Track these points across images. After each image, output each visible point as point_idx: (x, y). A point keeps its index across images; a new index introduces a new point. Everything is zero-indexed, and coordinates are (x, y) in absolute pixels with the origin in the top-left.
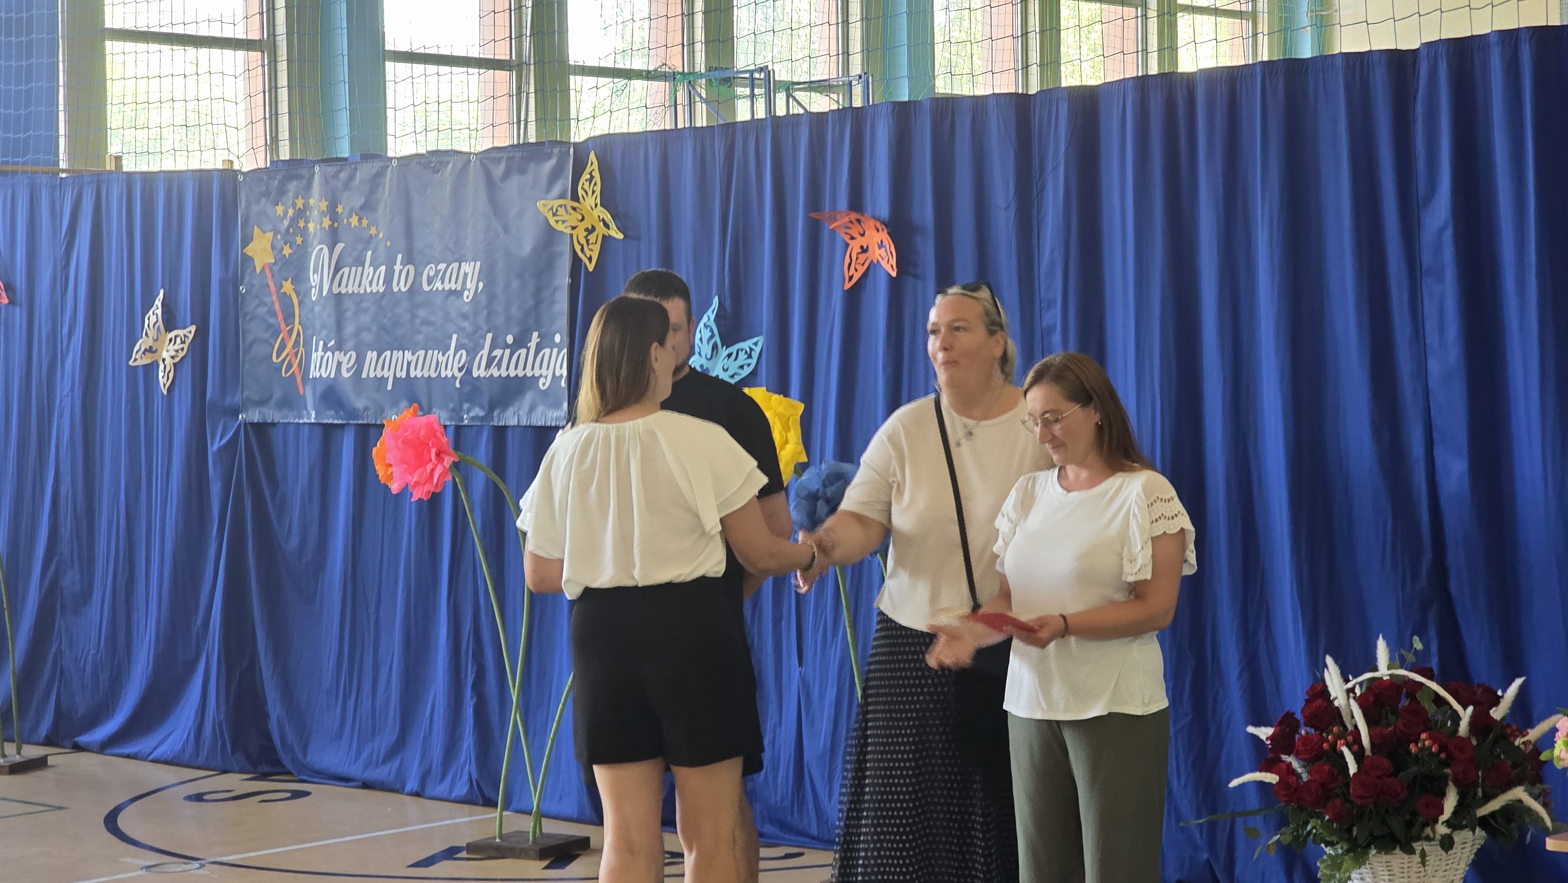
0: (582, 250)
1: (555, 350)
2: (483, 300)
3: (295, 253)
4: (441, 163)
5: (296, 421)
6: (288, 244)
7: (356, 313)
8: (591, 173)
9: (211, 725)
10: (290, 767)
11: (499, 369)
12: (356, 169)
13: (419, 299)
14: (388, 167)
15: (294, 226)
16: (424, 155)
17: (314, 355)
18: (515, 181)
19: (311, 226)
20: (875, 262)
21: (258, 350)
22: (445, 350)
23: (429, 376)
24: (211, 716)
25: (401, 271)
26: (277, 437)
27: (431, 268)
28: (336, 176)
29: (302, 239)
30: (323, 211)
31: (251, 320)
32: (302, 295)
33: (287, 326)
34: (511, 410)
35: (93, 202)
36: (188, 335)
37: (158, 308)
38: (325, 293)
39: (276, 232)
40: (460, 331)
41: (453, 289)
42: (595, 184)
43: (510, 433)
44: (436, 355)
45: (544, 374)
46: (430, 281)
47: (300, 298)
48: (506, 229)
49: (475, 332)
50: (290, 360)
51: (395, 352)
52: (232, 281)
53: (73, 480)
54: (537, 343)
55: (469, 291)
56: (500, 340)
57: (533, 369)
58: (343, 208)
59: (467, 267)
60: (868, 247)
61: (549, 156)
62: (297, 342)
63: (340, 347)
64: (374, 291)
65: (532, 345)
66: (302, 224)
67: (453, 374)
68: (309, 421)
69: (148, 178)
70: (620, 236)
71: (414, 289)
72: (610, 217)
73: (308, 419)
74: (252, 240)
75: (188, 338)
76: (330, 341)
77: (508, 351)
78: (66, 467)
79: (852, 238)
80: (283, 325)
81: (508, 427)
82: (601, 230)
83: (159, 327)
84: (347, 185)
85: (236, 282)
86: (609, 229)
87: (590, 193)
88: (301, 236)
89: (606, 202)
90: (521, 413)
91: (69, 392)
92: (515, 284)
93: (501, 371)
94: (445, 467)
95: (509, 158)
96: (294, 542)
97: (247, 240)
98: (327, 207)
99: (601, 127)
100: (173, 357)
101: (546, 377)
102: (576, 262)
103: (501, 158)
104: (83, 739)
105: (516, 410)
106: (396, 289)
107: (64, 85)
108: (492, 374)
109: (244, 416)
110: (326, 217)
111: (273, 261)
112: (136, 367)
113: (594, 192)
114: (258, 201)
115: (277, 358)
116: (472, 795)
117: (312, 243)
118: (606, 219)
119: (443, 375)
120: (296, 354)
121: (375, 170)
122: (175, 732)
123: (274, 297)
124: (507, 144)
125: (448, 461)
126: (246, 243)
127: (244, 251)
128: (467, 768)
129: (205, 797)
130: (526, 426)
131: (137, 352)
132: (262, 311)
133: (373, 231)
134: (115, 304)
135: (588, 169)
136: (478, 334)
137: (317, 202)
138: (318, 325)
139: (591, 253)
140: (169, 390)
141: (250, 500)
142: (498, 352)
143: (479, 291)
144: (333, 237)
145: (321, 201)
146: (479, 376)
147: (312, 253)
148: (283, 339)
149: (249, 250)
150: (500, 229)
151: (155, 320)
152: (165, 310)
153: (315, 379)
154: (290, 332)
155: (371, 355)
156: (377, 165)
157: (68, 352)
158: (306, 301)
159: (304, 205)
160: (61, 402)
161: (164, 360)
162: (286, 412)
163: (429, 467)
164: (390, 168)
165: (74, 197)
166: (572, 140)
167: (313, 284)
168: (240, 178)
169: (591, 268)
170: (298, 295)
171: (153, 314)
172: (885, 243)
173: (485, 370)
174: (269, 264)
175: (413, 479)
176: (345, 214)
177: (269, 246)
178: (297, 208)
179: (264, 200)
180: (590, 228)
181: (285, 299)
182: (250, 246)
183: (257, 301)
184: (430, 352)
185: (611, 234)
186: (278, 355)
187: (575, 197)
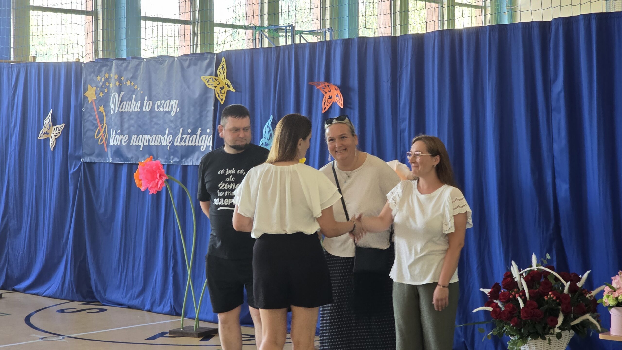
0: (219, 96)
1: (207, 136)
2: (179, 115)
3: (105, 95)
4: (163, 60)
5: (104, 162)
6: (102, 92)
7: (128, 120)
8: (222, 66)
9: (68, 282)
10: (99, 299)
11: (185, 143)
12: (129, 63)
13: (154, 114)
14: (142, 62)
15: (104, 85)
16: (156, 57)
17: (111, 136)
18: (192, 68)
19: (111, 85)
20: (335, 102)
21: (89, 134)
22: (164, 135)
23: (157, 145)
24: (68, 279)
25: (147, 103)
26: (96, 168)
27: (159, 102)
28: (121, 65)
29: (107, 90)
30: (116, 79)
31: (86, 122)
32: (107, 112)
33: (101, 124)
34: (189, 159)
35: (24, 74)
36: (61, 127)
37: (50, 117)
38: (116, 112)
39: (97, 87)
40: (170, 127)
41: (167, 110)
42: (224, 70)
43: (189, 168)
44: (160, 137)
45: (203, 145)
46: (158, 107)
47: (106, 113)
48: (188, 87)
49: (175, 128)
50: (102, 138)
51: (144, 135)
52: (79, 106)
53: (15, 185)
54: (201, 133)
55: (174, 111)
56: (185, 131)
57: (198, 143)
58: (124, 78)
59: (173, 102)
60: (332, 97)
61: (206, 59)
62: (105, 131)
63: (122, 133)
64: (136, 111)
65: (198, 133)
66: (107, 84)
67: (167, 145)
68: (109, 162)
69: (47, 65)
70: (234, 91)
71: (152, 111)
72: (230, 83)
73: (109, 161)
74: (87, 90)
75: (61, 128)
76: (118, 130)
77: (189, 136)
78: (12, 178)
79: (326, 93)
80: (99, 124)
81: (188, 165)
82: (226, 88)
83: (50, 124)
84: (126, 69)
85: (81, 106)
86: (229, 87)
87: (222, 73)
88: (107, 89)
89: (229, 77)
90: (194, 160)
91: (13, 149)
92: (192, 109)
93: (186, 143)
94: (163, 181)
95: (190, 59)
96: (102, 210)
97: (85, 90)
98: (118, 77)
99: (227, 47)
100: (55, 136)
101: (203, 146)
102: (216, 101)
103: (187, 59)
104: (17, 287)
105: (191, 159)
106: (144, 110)
107: (13, 28)
108: (182, 145)
109: (83, 160)
110: (117, 81)
111: (96, 99)
112: (40, 139)
113: (224, 73)
114: (90, 75)
115: (97, 137)
116: (171, 312)
117: (111, 92)
118: (228, 84)
119: (163, 145)
120: (104, 135)
121: (137, 63)
122: (53, 285)
123: (96, 113)
124: (189, 53)
125: (164, 179)
126: (85, 92)
127: (84, 94)
128: (170, 300)
129: (65, 311)
130: (195, 165)
131: (41, 133)
132: (91, 118)
133: (136, 87)
134: (33, 115)
135: (222, 64)
136: (177, 128)
137: (114, 76)
138: (113, 124)
139: (222, 97)
140: (54, 149)
141: (85, 193)
142: (185, 136)
143: (177, 112)
144: (120, 89)
145: (115, 75)
146: (177, 145)
147: (111, 95)
148: (99, 129)
149: (86, 94)
150: (186, 87)
151: (48, 121)
152: (53, 117)
153: (111, 145)
154: (102, 127)
155: (134, 136)
156: (138, 61)
157: (13, 133)
158: (109, 114)
159: (108, 76)
160: (10, 153)
161: (52, 137)
162: (100, 158)
163: (156, 181)
164: (143, 62)
165: (17, 71)
166: (215, 52)
167: (112, 108)
168: (83, 65)
169: (222, 103)
170: (105, 112)
171: (48, 119)
172: (339, 95)
173: (180, 143)
174: (94, 100)
175: (150, 185)
176: (125, 81)
177: (94, 93)
178: (106, 78)
179: (92, 74)
180: (222, 87)
181: (100, 113)
182: (86, 93)
183: (89, 115)
184: (158, 136)
185: (230, 90)
186: (97, 136)
187: (216, 75)
